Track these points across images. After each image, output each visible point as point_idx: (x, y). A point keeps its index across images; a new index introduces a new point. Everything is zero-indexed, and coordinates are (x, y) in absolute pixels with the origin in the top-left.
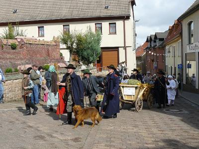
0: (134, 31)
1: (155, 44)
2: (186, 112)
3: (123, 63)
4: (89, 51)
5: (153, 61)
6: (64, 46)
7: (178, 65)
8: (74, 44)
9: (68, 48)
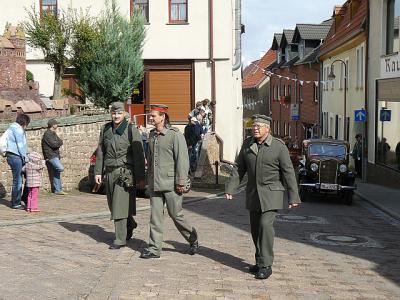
0: (239, 18)
1: (294, 55)
2: (375, 244)
3: (205, 103)
4: (111, 69)
5: (288, 100)
6: (39, 53)
7: (357, 112)
8: (68, 48)
9: (50, 59)
